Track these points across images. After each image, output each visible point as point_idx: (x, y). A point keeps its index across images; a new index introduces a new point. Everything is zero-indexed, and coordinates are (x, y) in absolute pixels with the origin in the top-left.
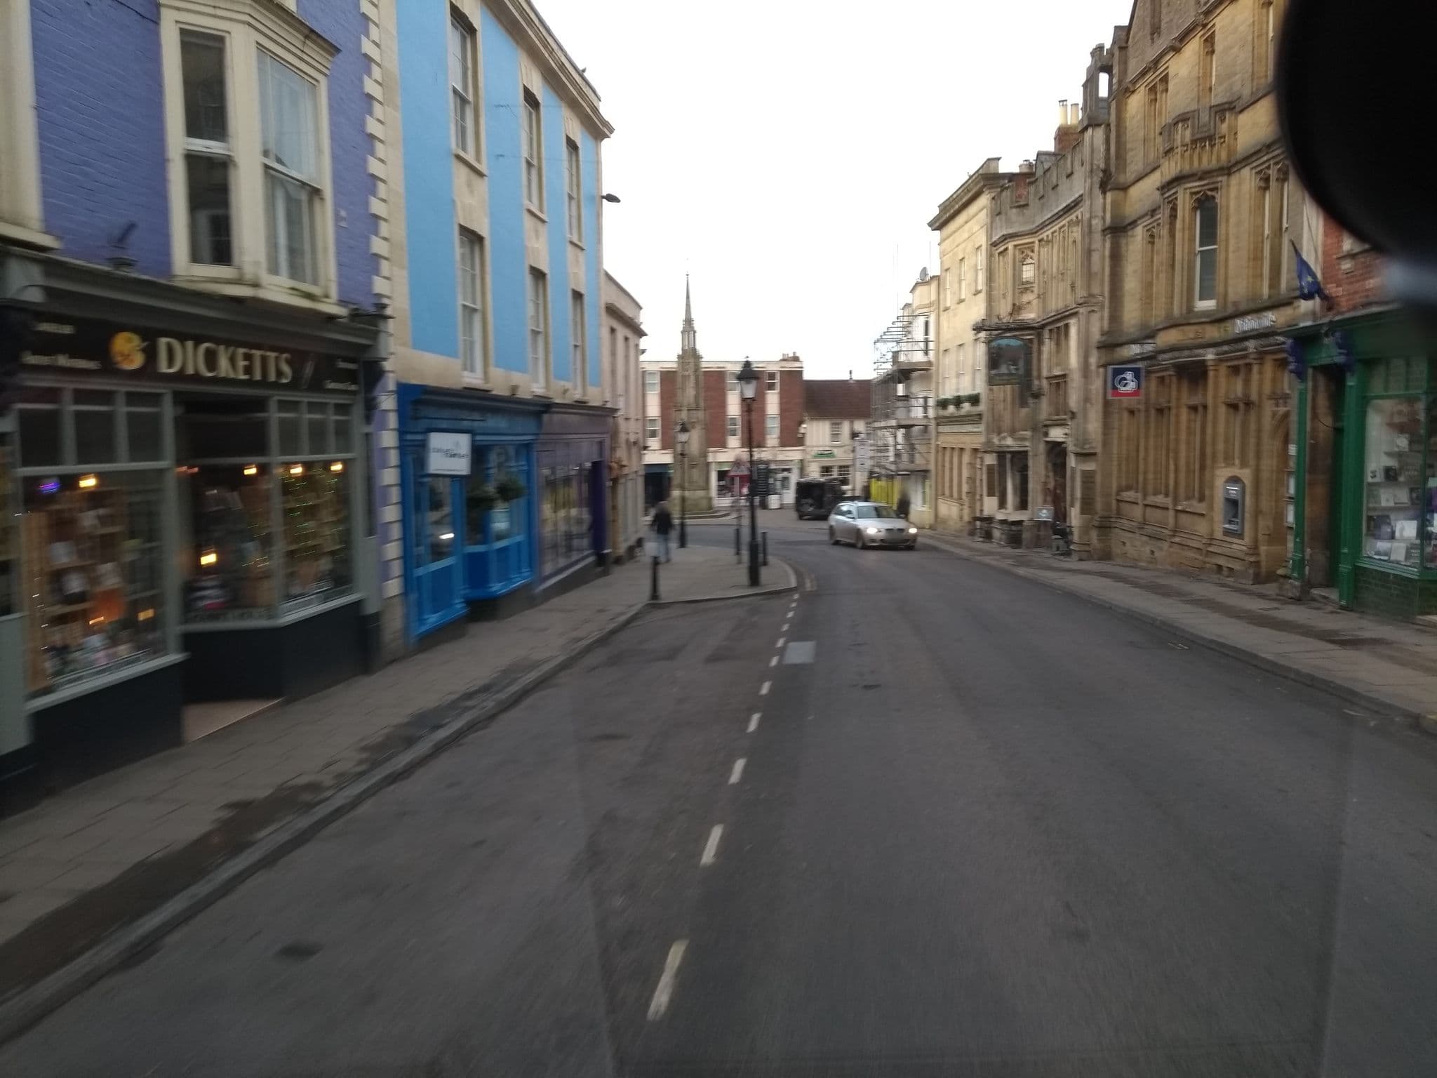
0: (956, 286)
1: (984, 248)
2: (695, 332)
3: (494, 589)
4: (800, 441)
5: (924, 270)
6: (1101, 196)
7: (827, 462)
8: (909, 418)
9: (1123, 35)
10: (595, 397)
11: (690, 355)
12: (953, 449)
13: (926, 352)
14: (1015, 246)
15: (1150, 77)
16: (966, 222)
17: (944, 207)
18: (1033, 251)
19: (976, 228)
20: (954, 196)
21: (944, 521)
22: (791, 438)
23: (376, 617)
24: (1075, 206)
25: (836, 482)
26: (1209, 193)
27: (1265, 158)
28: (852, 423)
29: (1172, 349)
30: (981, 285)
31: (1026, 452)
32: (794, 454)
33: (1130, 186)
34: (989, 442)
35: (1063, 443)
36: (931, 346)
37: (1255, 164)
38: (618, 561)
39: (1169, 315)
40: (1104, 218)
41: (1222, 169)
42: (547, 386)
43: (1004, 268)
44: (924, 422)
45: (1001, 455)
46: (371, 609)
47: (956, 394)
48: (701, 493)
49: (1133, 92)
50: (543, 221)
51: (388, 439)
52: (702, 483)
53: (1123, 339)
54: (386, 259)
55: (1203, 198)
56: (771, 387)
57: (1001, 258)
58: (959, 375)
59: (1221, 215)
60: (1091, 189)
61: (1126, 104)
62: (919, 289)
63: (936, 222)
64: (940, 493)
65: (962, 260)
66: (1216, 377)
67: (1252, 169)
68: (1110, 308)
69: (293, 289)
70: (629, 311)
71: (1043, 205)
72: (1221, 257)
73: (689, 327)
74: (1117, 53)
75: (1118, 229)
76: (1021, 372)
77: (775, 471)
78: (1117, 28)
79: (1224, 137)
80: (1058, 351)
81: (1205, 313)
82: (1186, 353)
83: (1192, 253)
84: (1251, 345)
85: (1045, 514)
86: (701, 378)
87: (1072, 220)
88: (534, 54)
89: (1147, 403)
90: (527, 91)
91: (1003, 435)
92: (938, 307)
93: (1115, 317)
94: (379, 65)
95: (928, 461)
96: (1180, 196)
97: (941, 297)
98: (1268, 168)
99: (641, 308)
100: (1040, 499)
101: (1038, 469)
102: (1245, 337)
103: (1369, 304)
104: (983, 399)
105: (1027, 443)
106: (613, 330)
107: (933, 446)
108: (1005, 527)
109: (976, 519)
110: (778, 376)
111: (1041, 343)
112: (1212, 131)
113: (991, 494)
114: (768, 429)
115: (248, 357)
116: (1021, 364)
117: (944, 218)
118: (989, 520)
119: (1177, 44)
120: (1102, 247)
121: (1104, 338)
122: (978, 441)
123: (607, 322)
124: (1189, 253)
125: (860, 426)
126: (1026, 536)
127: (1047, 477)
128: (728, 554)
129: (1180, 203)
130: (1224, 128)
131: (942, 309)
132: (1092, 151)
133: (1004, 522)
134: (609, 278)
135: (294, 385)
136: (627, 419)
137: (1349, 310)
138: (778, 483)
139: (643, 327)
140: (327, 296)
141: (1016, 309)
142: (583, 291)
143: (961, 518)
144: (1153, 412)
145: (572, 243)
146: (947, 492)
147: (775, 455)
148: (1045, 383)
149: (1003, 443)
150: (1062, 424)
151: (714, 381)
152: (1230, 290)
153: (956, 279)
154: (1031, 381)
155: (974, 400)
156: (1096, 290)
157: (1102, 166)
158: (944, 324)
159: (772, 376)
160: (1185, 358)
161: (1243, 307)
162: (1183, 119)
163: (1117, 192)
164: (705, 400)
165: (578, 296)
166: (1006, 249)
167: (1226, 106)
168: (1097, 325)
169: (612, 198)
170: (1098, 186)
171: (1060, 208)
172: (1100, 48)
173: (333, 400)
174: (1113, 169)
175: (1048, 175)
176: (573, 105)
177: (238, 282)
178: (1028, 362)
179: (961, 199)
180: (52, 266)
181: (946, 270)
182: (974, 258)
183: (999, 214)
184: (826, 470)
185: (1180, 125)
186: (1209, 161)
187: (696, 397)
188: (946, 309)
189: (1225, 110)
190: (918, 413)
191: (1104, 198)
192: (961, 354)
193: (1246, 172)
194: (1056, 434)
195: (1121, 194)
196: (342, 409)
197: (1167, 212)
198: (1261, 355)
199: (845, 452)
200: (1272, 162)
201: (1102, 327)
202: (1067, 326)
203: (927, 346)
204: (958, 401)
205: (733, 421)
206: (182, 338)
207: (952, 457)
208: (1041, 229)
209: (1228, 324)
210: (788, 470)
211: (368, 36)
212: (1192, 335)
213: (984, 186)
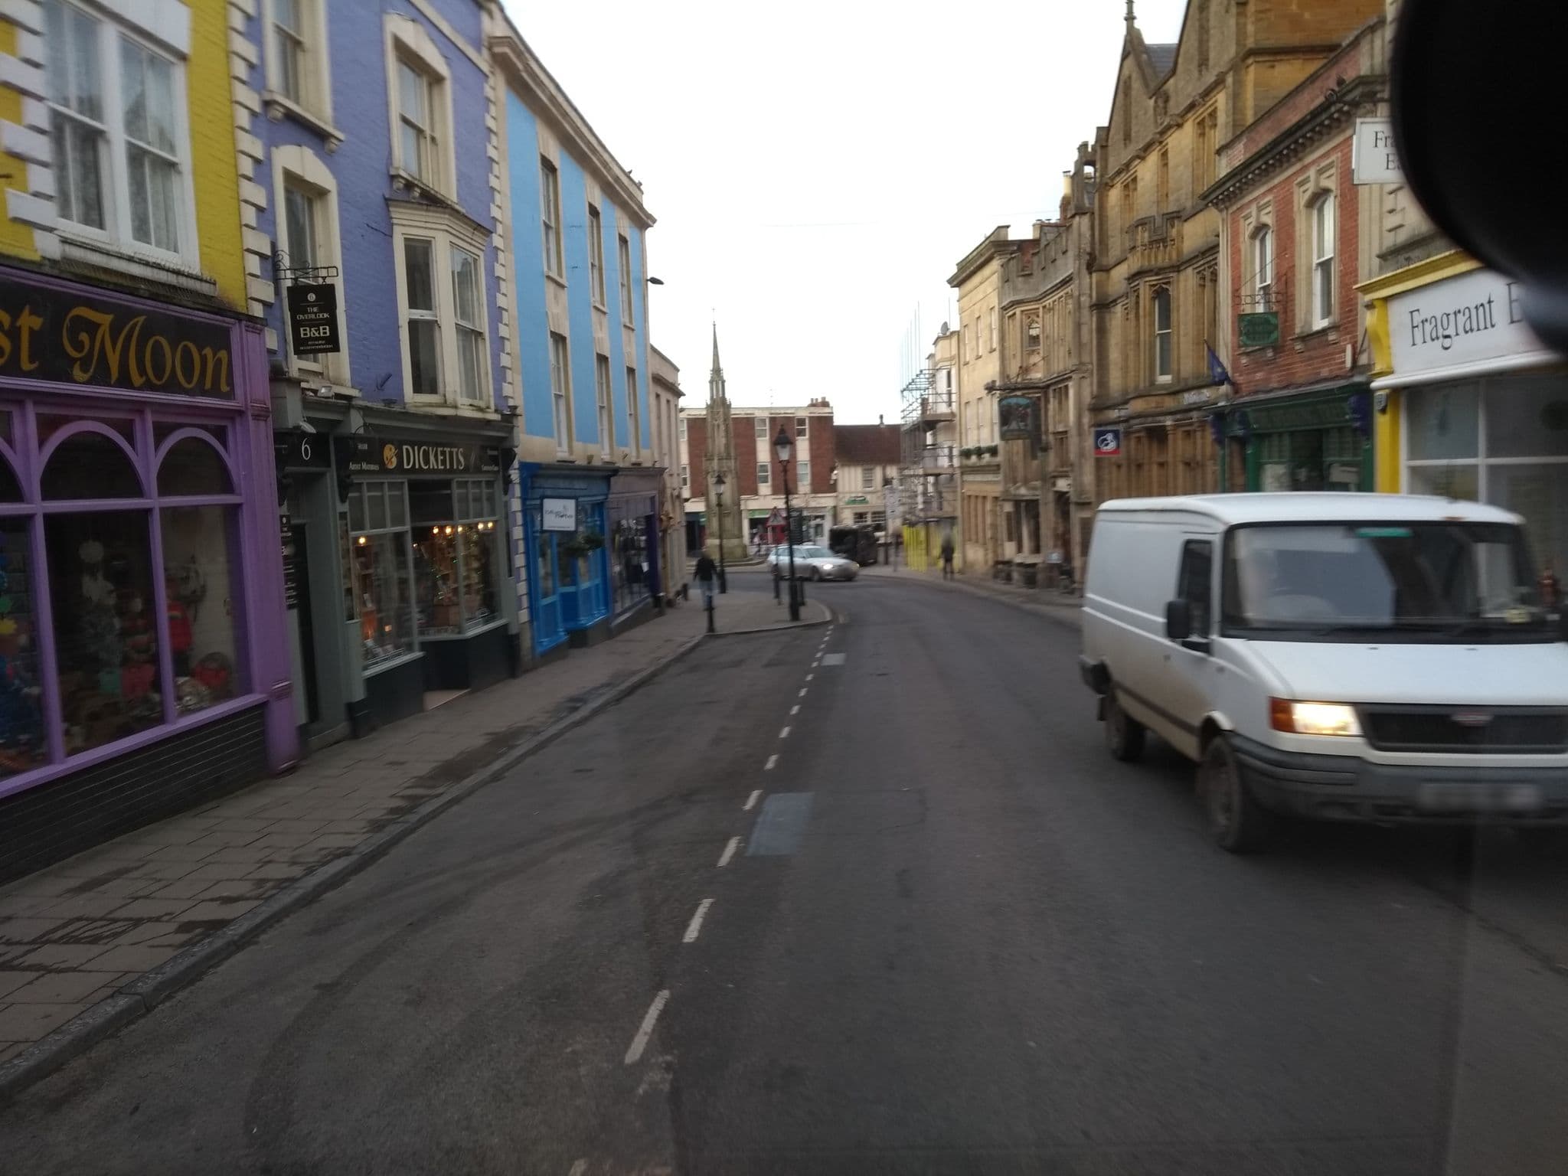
0: (974, 342)
1: (996, 309)
2: (723, 382)
3: (582, 622)
4: (832, 488)
5: (945, 324)
6: (1088, 277)
7: (860, 508)
8: (936, 467)
9: (1103, 133)
10: (647, 458)
11: (719, 403)
12: (977, 497)
13: (950, 404)
14: (1022, 311)
15: (1124, 177)
16: (981, 283)
17: (962, 266)
18: (1038, 316)
19: (990, 290)
20: (970, 257)
21: (972, 565)
22: (823, 484)
23: (517, 636)
24: (1068, 282)
25: (870, 529)
26: (1164, 286)
27: (1202, 262)
28: (884, 469)
29: (1139, 416)
30: (995, 345)
31: (1037, 500)
32: (826, 501)
33: (1110, 269)
34: (1006, 491)
35: (1067, 493)
36: (954, 398)
37: (1195, 266)
38: (670, 604)
39: (1137, 387)
40: (1091, 296)
41: (1173, 267)
42: (612, 453)
43: (1014, 330)
44: (950, 471)
45: (1017, 503)
46: (513, 631)
47: (977, 445)
48: (735, 542)
49: (1112, 186)
50: (604, 313)
51: (516, 505)
52: (736, 532)
53: (1109, 403)
54: (510, 369)
55: (1160, 290)
56: (801, 433)
57: (1011, 321)
58: (979, 428)
59: (1173, 305)
60: (1079, 269)
61: (1107, 196)
62: (941, 343)
63: (956, 279)
64: (967, 538)
65: (979, 318)
66: (1175, 440)
67: (1194, 269)
68: (1098, 374)
69: (471, 405)
70: (668, 376)
71: (1045, 275)
72: (1174, 339)
73: (717, 373)
74: (1098, 149)
75: (1102, 306)
76: (1029, 428)
77: (809, 518)
78: (1099, 129)
79: (1173, 240)
80: (1061, 409)
81: (1163, 386)
82: (1150, 419)
83: (1152, 335)
84: (1195, 415)
85: (1055, 557)
86: (731, 426)
87: (1067, 293)
88: (595, 174)
89: (1128, 459)
90: (591, 206)
91: (1018, 485)
92: (959, 360)
93: (1103, 383)
94: (501, 222)
95: (954, 510)
96: (1141, 287)
97: (962, 351)
98: (1204, 270)
99: (678, 370)
100: (1051, 543)
101: (1048, 515)
102: (1188, 410)
103: (1256, 392)
104: (1001, 451)
105: (1037, 493)
106: (658, 396)
107: (959, 494)
108: (1021, 569)
109: (997, 563)
110: (807, 421)
111: (1047, 401)
112: (1165, 235)
113: (1010, 539)
114: (799, 477)
115: (443, 453)
116: (1029, 420)
117: (960, 278)
118: (1009, 563)
119: (1142, 154)
120: (1090, 321)
121: (1093, 401)
122: (996, 490)
123: (653, 388)
124: (1150, 336)
125: (892, 471)
126: (1040, 577)
127: (1056, 523)
128: (768, 597)
129: (1141, 292)
130: (1174, 232)
131: (962, 363)
132: (1080, 235)
133: (1020, 565)
134: (654, 350)
135: (466, 470)
136: (671, 475)
137: (1247, 396)
138: (812, 531)
139: (680, 388)
140: (488, 408)
141: (1024, 370)
142: (634, 366)
143: (986, 562)
144: (1133, 468)
145: (625, 326)
146: (973, 537)
147: (807, 502)
148: (1051, 438)
149: (1018, 492)
150: (1065, 476)
151: (744, 427)
152: (1182, 368)
153: (974, 335)
154: (1040, 435)
155: (993, 451)
156: (1086, 359)
157: (1088, 250)
158: (965, 378)
159: (801, 422)
160: (1150, 423)
161: (1191, 383)
162: (1142, 223)
163: (1101, 273)
164: (736, 449)
165: (631, 371)
166: (1014, 314)
167: (1175, 215)
168: (1088, 390)
169: (655, 281)
170: (1085, 267)
171: (1058, 281)
172: (1084, 145)
173: (483, 478)
174: (1097, 253)
175: (1048, 248)
176: (624, 206)
177: (444, 404)
178: (1037, 417)
179: (976, 261)
180: (366, 411)
181: (965, 326)
182: (989, 318)
183: (1007, 281)
184: (860, 516)
185: (1140, 228)
186: (1164, 259)
187: (727, 446)
188: (966, 364)
189: (1173, 218)
190: (944, 462)
191: (1091, 278)
192: (980, 406)
193: (1190, 270)
194: (1062, 485)
195: (1104, 275)
196: (489, 484)
197: (1133, 299)
198: (1202, 424)
199: (878, 497)
200: (1206, 266)
201: (1092, 392)
202: (1066, 387)
203: (950, 398)
204: (979, 452)
205: (764, 468)
206: (412, 444)
207: (976, 504)
208: (1045, 297)
209: (1180, 396)
210: (822, 517)
211: (494, 203)
212: (1153, 405)
213: (995, 252)
